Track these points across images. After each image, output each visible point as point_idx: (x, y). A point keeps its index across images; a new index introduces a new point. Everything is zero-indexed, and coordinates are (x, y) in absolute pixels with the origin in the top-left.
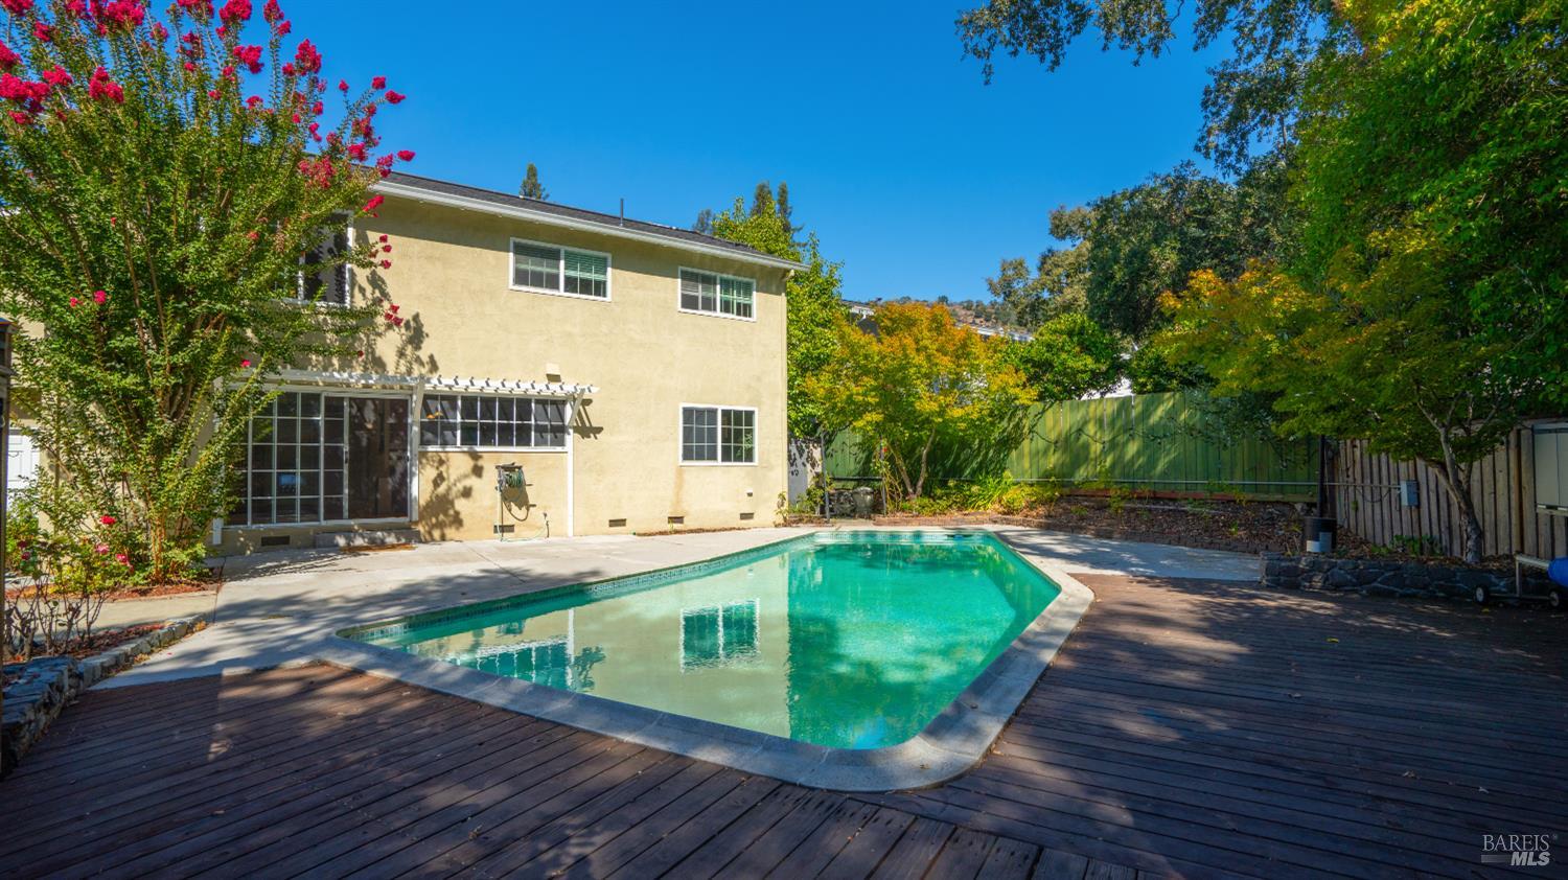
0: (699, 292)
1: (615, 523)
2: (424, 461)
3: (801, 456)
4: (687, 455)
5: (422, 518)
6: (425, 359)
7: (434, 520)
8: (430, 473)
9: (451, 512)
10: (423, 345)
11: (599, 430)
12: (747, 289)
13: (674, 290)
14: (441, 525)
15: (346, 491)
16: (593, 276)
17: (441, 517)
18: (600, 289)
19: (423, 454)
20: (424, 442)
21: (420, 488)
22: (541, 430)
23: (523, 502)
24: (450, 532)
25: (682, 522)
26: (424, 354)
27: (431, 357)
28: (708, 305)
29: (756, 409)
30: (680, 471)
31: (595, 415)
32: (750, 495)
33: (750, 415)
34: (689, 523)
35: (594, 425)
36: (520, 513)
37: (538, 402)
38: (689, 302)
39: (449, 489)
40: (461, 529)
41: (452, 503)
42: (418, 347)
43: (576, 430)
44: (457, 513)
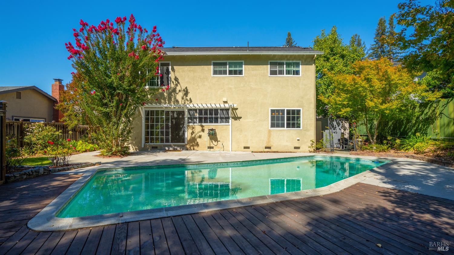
0: (277, 68)
1: (245, 148)
2: (189, 128)
3: (338, 126)
4: (273, 125)
5: (188, 143)
6: (189, 99)
7: (191, 144)
8: (190, 131)
9: (196, 142)
10: (188, 95)
11: (241, 118)
12: (297, 65)
13: (267, 69)
14: (193, 146)
15: (170, 135)
16: (238, 69)
17: (193, 143)
18: (240, 72)
19: (188, 126)
20: (189, 123)
21: (188, 135)
22: (221, 118)
23: (216, 140)
24: (196, 148)
25: (271, 149)
26: (188, 98)
27: (190, 98)
28: (281, 73)
29: (301, 109)
30: (270, 131)
31: (239, 113)
32: (298, 140)
33: (299, 111)
34: (273, 149)
35: (239, 116)
36: (215, 143)
37: (220, 110)
38: (273, 73)
39: (195, 135)
40: (199, 147)
41: (196, 139)
42: (187, 96)
43: (232, 118)
44: (197, 143)
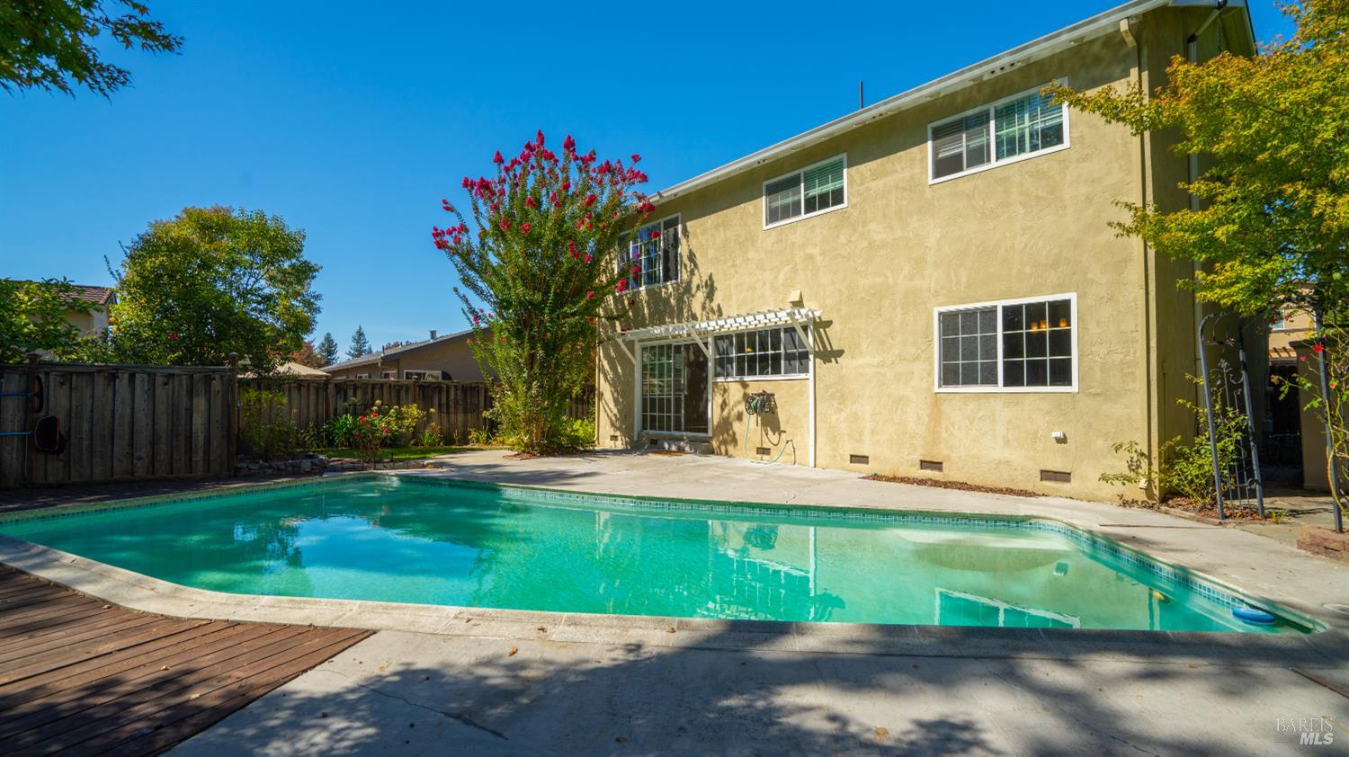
0: (963, 145)
1: (856, 458)
2: (716, 390)
4: (949, 376)
5: (714, 435)
6: (715, 308)
7: (721, 438)
8: (719, 400)
9: (731, 432)
10: (715, 298)
11: (840, 353)
13: (924, 158)
14: (724, 442)
15: (683, 412)
16: (829, 187)
17: (725, 436)
18: (837, 197)
19: (715, 384)
20: (717, 375)
21: (714, 413)
22: (789, 357)
23: (776, 428)
24: (731, 448)
25: (940, 469)
26: (714, 304)
27: (719, 306)
28: (978, 156)
29: (1072, 296)
30: (936, 398)
31: (836, 336)
32: (1062, 440)
33: (1060, 311)
34: (949, 473)
35: (835, 348)
36: (774, 438)
37: (786, 330)
38: (945, 166)
39: (730, 413)
40: (737, 448)
41: (731, 424)
42: (711, 300)
43: (817, 355)
44: (734, 433)
